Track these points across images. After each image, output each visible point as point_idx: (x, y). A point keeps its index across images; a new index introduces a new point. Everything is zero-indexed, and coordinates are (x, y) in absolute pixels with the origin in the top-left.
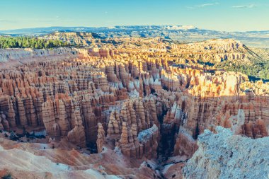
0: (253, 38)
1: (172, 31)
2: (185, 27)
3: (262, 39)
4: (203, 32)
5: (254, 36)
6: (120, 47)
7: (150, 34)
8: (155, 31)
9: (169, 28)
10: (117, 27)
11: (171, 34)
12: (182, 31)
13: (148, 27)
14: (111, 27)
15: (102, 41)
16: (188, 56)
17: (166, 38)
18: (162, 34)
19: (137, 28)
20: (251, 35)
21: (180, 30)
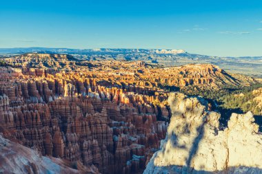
0: (244, 64)
1: (160, 55)
2: (174, 51)
3: (254, 65)
4: (193, 56)
5: (247, 62)
6: (94, 70)
7: (136, 58)
8: (143, 54)
9: (157, 51)
10: (102, 49)
11: (159, 58)
12: (171, 55)
13: (136, 50)
14: (97, 49)
15: (76, 64)
16: (154, 80)
17: (153, 62)
18: (150, 58)
19: (124, 51)
20: (243, 61)
21: (168, 54)
